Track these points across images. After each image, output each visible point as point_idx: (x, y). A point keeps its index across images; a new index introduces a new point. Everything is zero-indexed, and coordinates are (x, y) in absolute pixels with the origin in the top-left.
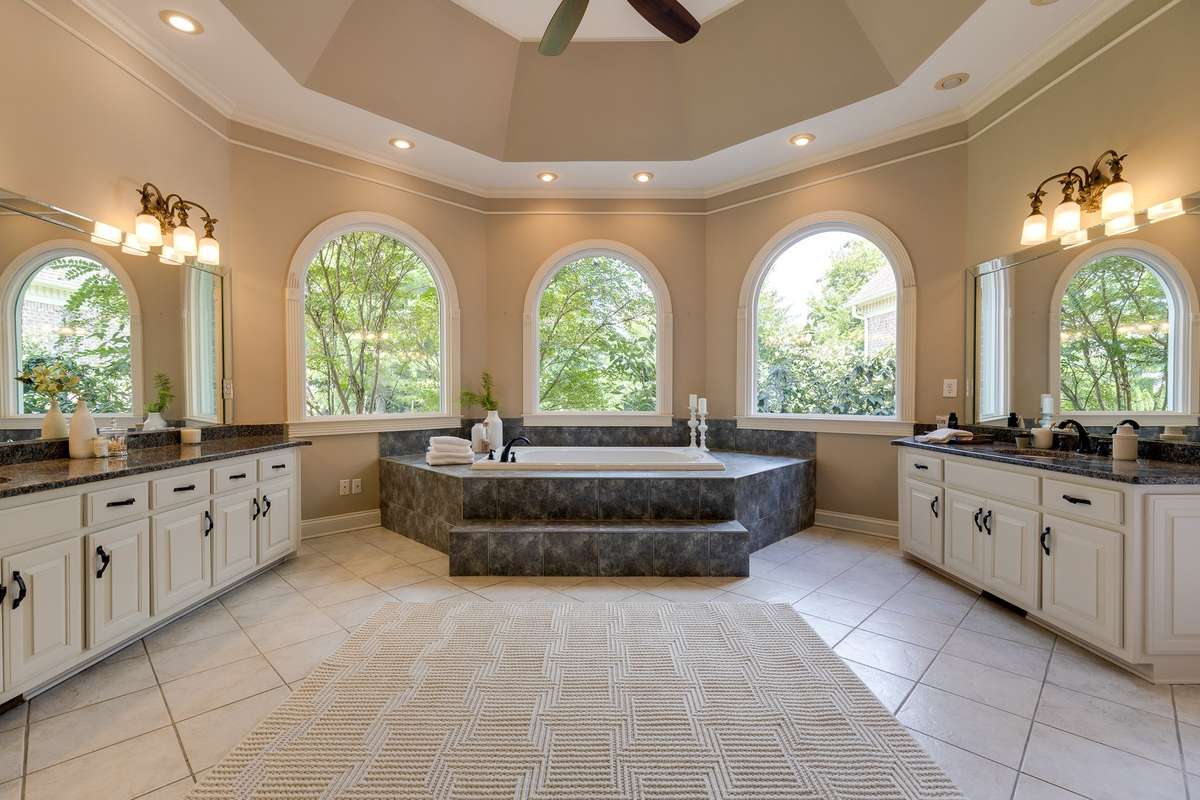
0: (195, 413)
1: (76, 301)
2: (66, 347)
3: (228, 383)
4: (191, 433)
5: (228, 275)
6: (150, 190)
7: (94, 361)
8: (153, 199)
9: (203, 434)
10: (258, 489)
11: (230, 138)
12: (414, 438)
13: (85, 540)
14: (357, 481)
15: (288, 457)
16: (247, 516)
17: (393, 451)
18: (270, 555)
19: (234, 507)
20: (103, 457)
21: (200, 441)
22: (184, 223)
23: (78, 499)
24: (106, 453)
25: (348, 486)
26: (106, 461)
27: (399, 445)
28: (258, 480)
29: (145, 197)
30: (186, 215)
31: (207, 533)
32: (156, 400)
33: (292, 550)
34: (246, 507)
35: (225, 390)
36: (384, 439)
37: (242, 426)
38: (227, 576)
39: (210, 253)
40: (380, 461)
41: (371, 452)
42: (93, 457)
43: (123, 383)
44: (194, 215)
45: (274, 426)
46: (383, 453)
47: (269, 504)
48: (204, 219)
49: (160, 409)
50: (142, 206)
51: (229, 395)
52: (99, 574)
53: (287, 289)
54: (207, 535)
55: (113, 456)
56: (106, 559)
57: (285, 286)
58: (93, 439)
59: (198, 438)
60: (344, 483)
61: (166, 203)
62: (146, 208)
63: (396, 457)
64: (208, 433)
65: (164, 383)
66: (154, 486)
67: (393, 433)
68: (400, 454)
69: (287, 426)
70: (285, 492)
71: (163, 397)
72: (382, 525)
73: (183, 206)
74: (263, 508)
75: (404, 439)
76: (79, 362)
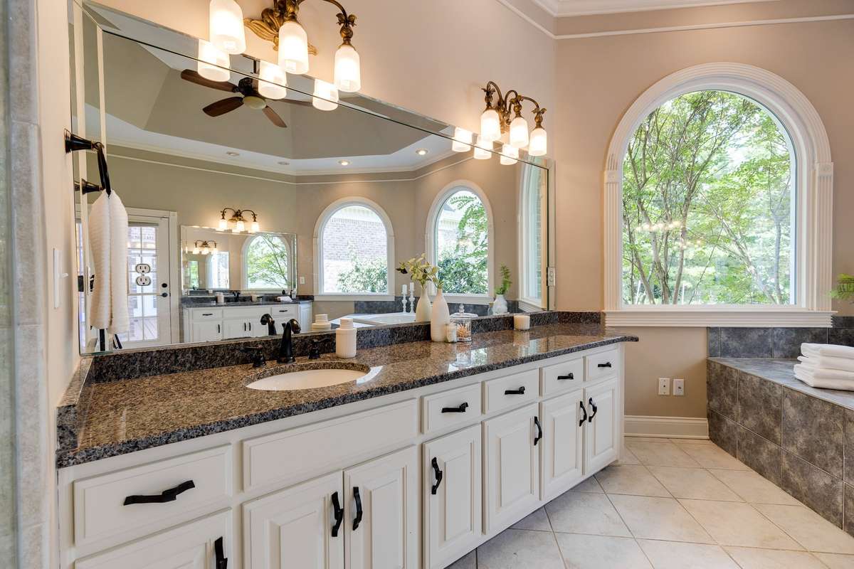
0: (525, 296)
1: (463, 224)
2: (460, 253)
3: (552, 271)
4: (523, 320)
5: (553, 168)
6: (492, 87)
7: (472, 260)
8: (495, 97)
9: (531, 320)
10: (584, 390)
11: (555, 35)
12: (756, 337)
13: (422, 447)
14: (679, 382)
15: (613, 353)
16: (575, 422)
17: (726, 352)
18: (594, 465)
19: (562, 412)
20: (453, 343)
21: (528, 328)
22: (518, 115)
23: (415, 403)
24: (455, 338)
25: (668, 386)
26: (456, 346)
27: (734, 344)
28: (584, 380)
29: (489, 93)
30: (520, 106)
31: (536, 440)
32: (501, 285)
33: (615, 459)
34: (573, 413)
35: (549, 278)
36: (712, 336)
37: (563, 313)
38: (554, 489)
39: (539, 144)
40: (709, 363)
41: (697, 350)
42: (446, 342)
43: (485, 274)
44: (527, 107)
45: (592, 314)
46: (712, 352)
47: (595, 409)
48: (534, 112)
49: (503, 292)
50: (485, 104)
51: (552, 284)
52: (434, 492)
53: (605, 172)
54: (535, 444)
55: (461, 341)
56: (439, 476)
57: (604, 170)
58: (447, 325)
59: (527, 325)
60: (664, 381)
61: (505, 103)
62: (489, 104)
63: (731, 360)
64: (536, 319)
65: (506, 272)
66: (486, 387)
67: (727, 329)
68: (736, 354)
69: (604, 314)
70: (609, 395)
71: (505, 283)
72: (711, 439)
73: (517, 100)
74: (590, 413)
75: (740, 337)
76: (466, 261)
